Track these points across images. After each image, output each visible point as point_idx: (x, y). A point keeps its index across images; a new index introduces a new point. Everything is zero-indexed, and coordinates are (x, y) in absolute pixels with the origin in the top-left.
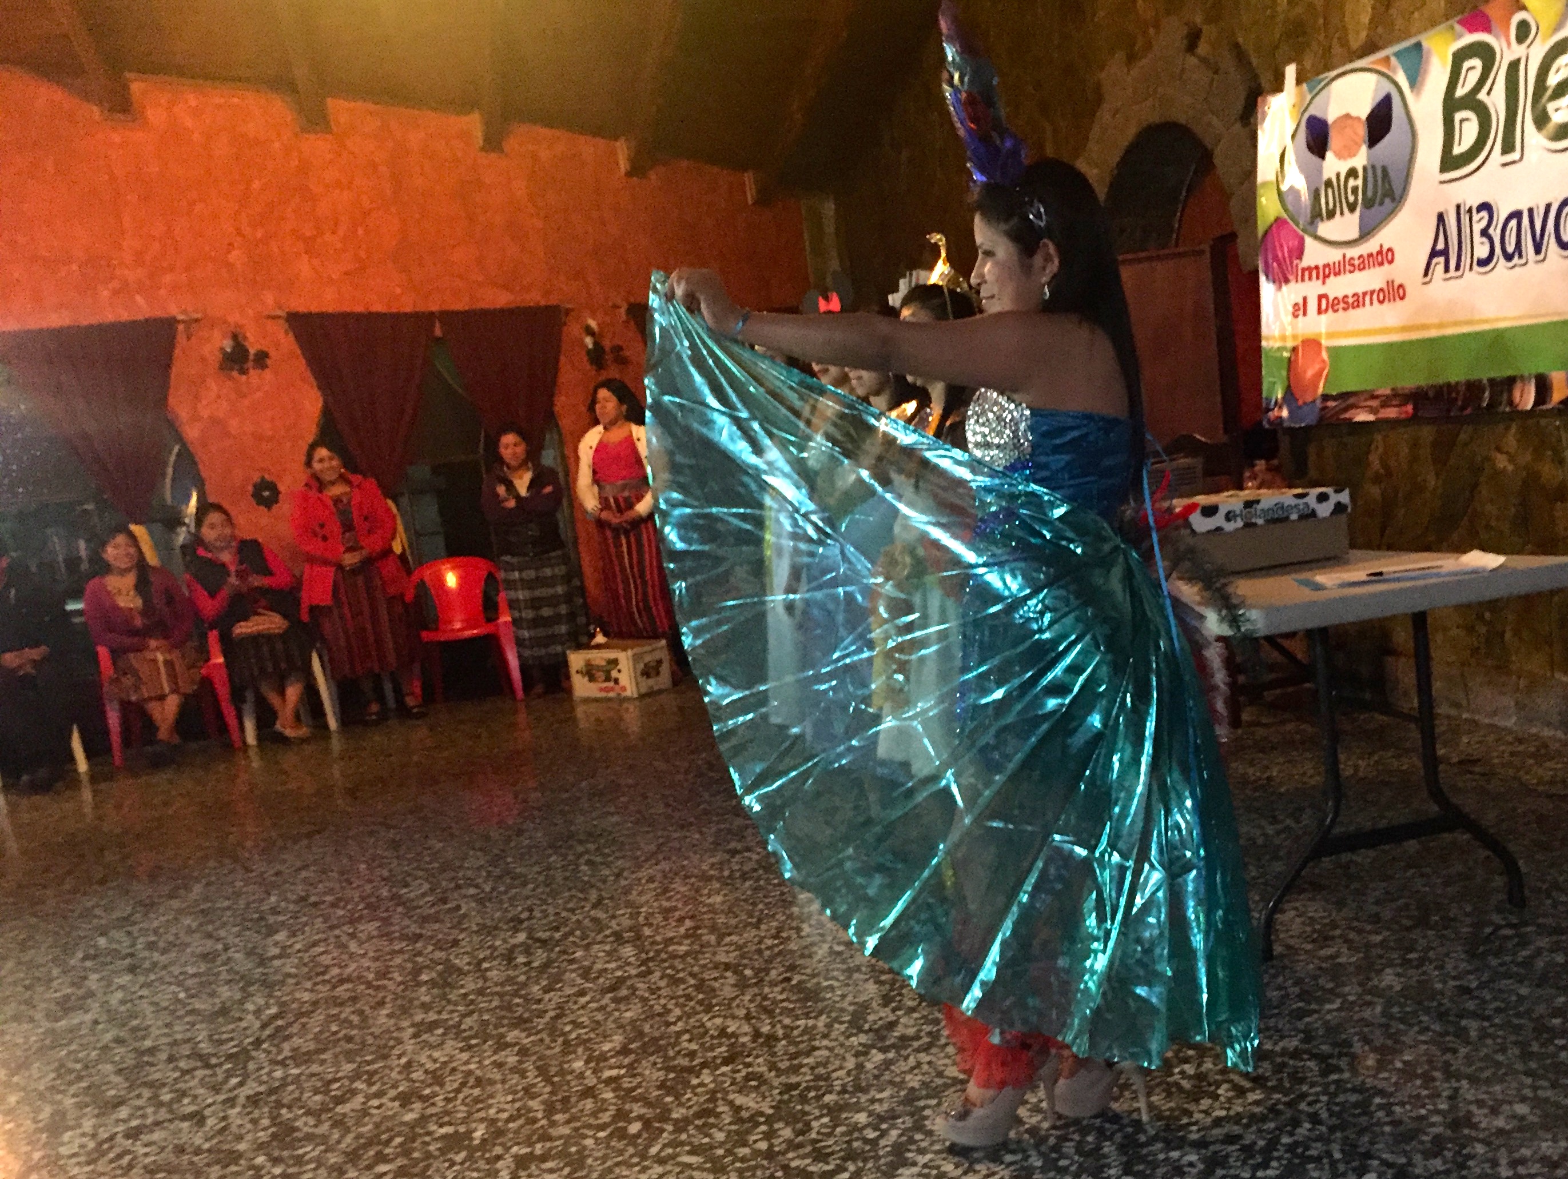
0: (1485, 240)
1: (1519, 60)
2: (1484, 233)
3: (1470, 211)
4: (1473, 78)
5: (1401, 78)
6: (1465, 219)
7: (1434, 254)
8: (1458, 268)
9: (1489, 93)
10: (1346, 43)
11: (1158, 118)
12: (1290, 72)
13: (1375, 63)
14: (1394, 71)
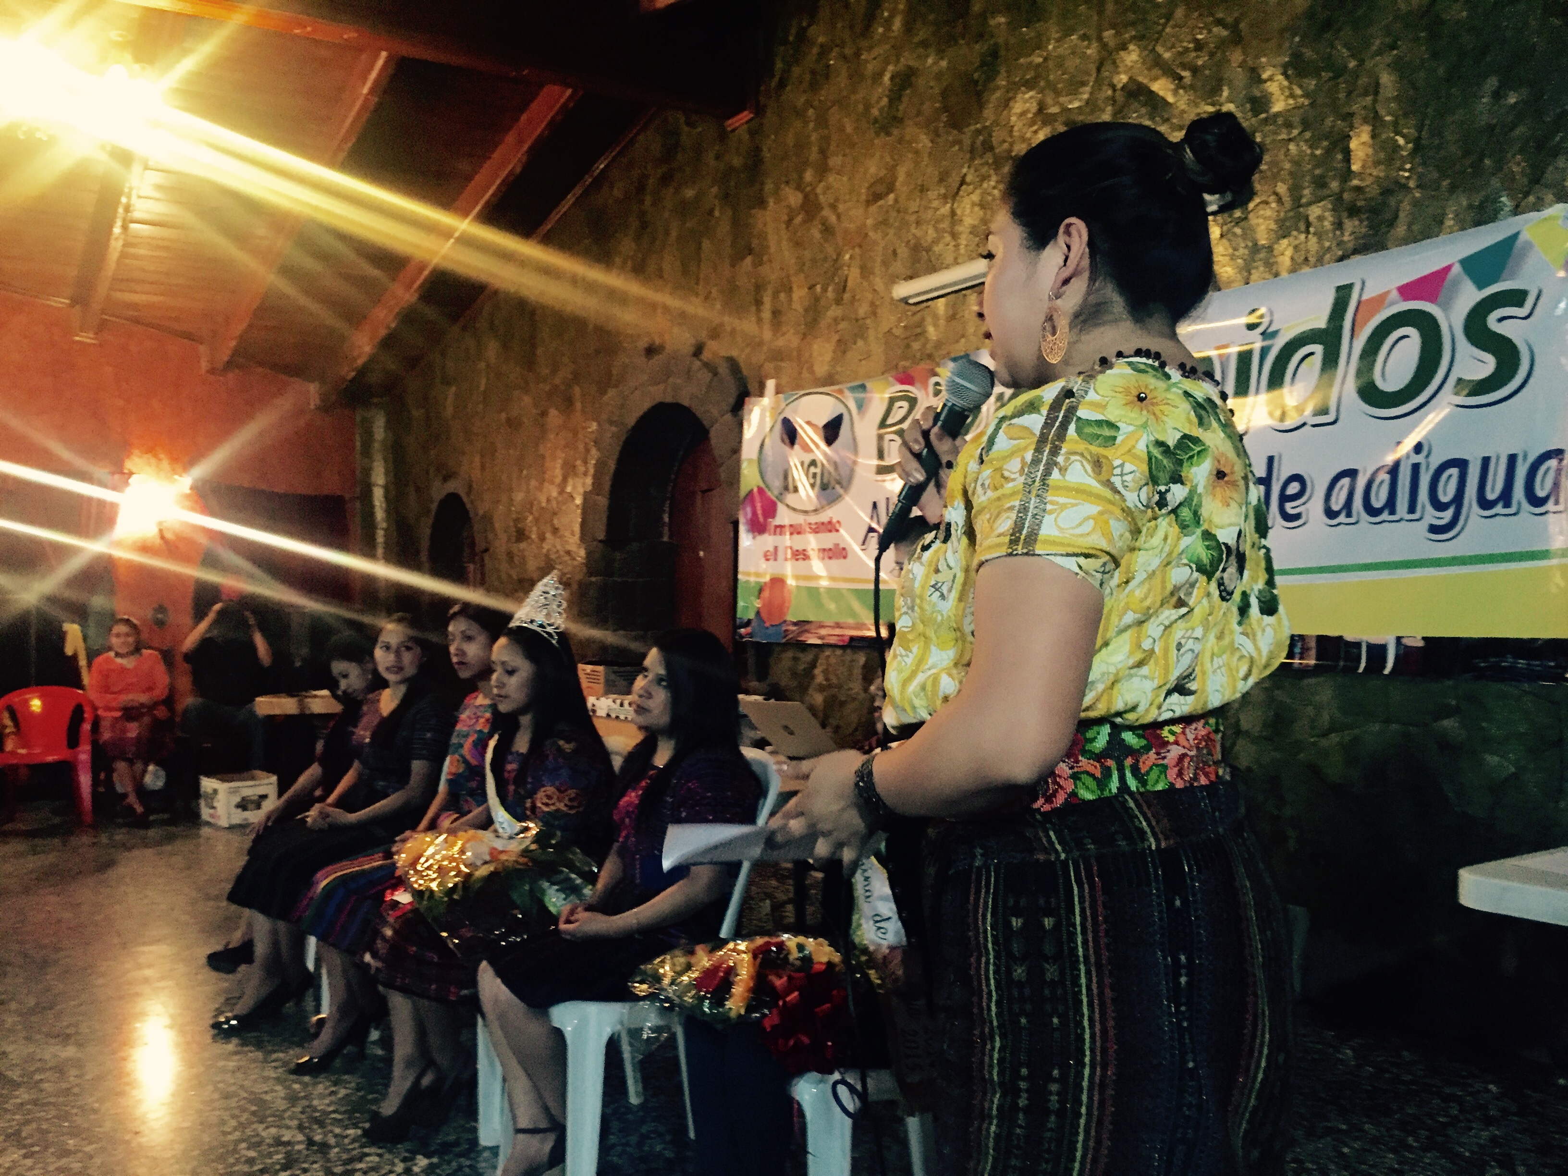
4: (901, 413)
5: (852, 405)
7: (870, 530)
10: (811, 371)
11: (669, 399)
12: (771, 384)
13: (833, 391)
14: (847, 398)
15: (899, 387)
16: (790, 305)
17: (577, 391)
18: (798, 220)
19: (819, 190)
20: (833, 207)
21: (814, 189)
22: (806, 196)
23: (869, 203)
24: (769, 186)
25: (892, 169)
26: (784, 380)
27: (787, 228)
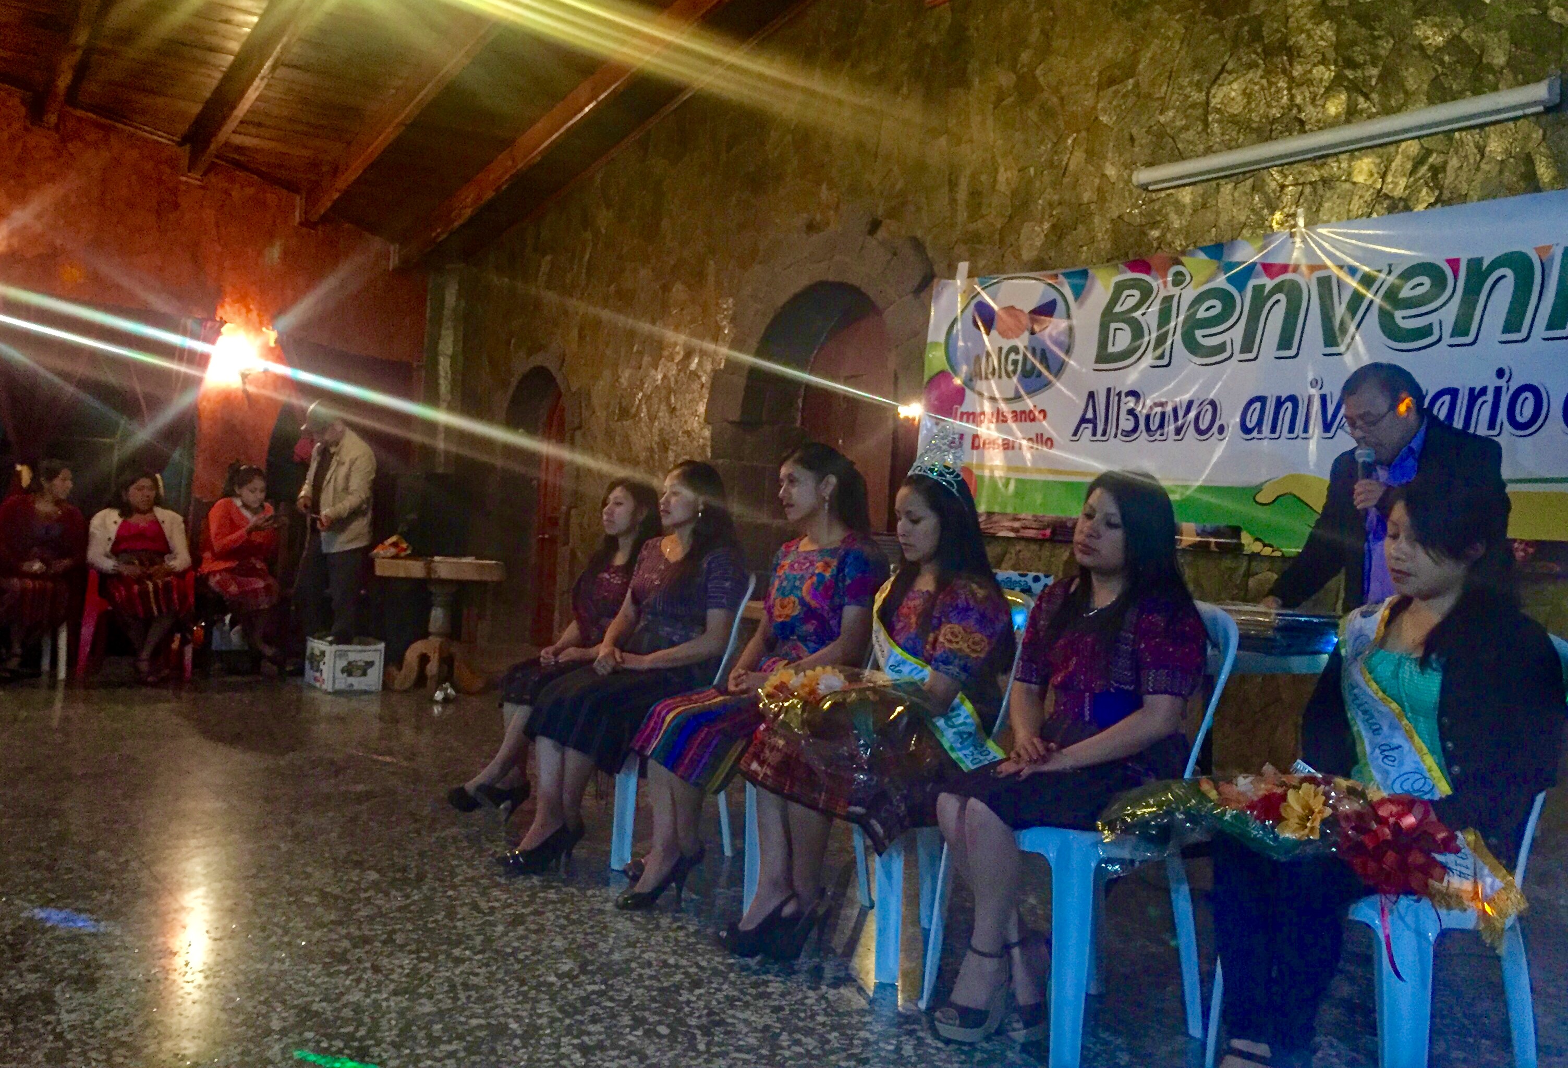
0: (1130, 417)
1: (1172, 297)
3: (1119, 394)
4: (1131, 302)
5: (1067, 291)
6: (1114, 399)
7: (1083, 420)
8: (1104, 433)
9: (1144, 314)
10: (1018, 256)
11: (831, 278)
12: (963, 267)
13: (1045, 276)
14: (1061, 284)
15: (1130, 275)
17: (712, 266)
18: (1009, 100)
19: (1038, 72)
20: (1056, 90)
21: (1033, 70)
22: (1021, 78)
23: (1100, 87)
24: (974, 65)
25: (1135, 55)
26: (981, 263)
27: (995, 108)
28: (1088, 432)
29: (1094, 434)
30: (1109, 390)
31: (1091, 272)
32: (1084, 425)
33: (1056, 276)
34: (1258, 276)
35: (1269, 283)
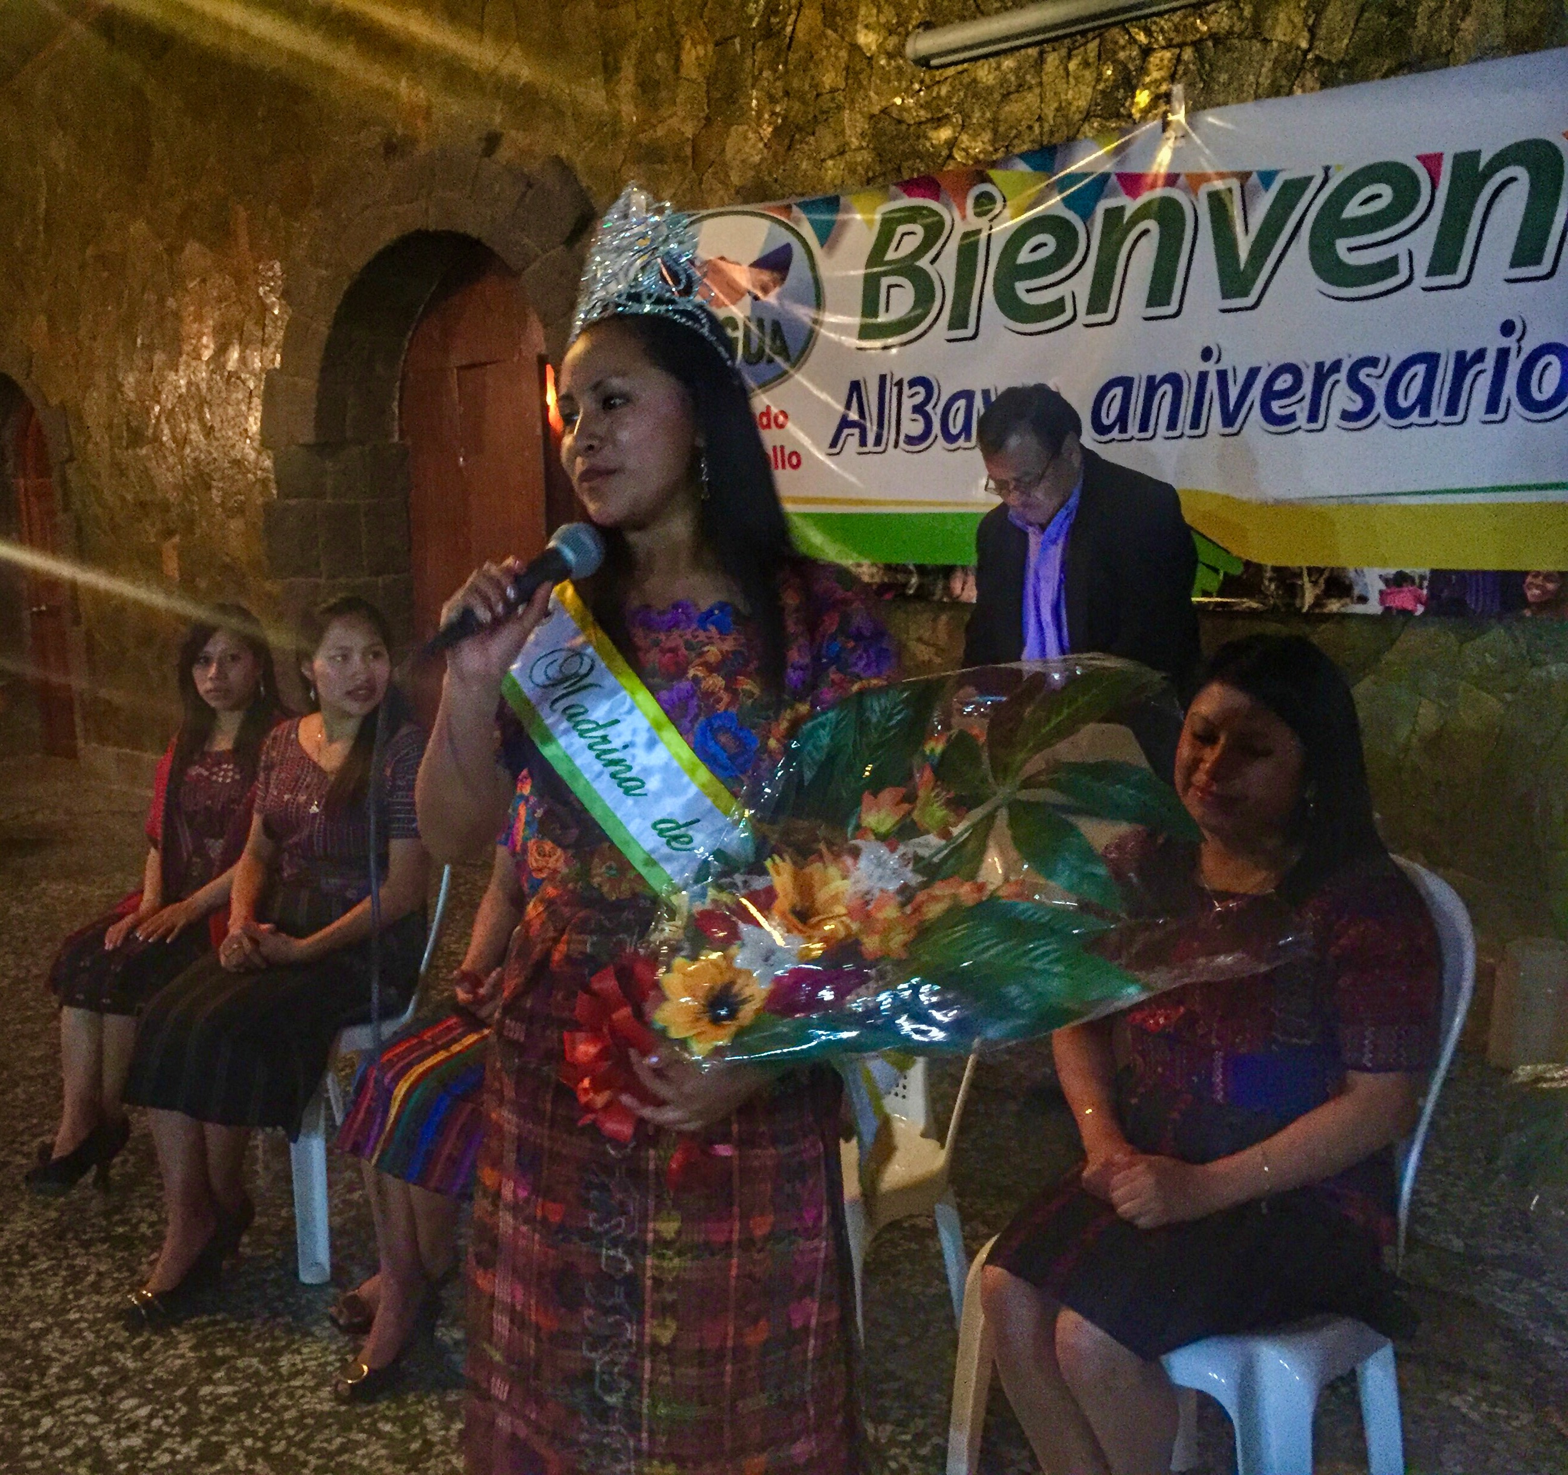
0: (918, 417)
1: (978, 232)
2: (918, 409)
3: (900, 384)
4: (910, 245)
5: (807, 231)
6: (891, 392)
7: (845, 423)
8: (878, 441)
9: (933, 262)
10: (725, 183)
13: (769, 209)
14: (797, 221)
15: (907, 202)
16: (677, 70)
28: (853, 442)
29: (863, 442)
30: (883, 378)
31: (842, 200)
32: (846, 431)
33: (788, 208)
34: (1113, 194)
35: (1131, 205)
